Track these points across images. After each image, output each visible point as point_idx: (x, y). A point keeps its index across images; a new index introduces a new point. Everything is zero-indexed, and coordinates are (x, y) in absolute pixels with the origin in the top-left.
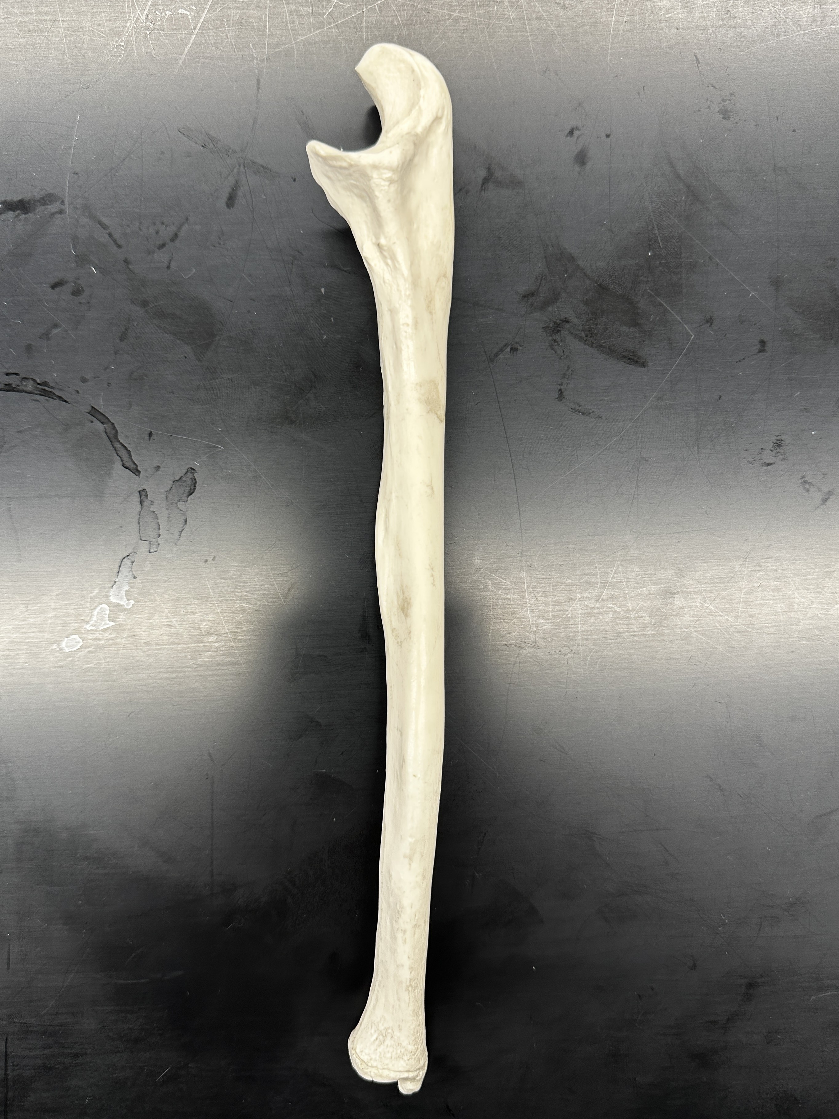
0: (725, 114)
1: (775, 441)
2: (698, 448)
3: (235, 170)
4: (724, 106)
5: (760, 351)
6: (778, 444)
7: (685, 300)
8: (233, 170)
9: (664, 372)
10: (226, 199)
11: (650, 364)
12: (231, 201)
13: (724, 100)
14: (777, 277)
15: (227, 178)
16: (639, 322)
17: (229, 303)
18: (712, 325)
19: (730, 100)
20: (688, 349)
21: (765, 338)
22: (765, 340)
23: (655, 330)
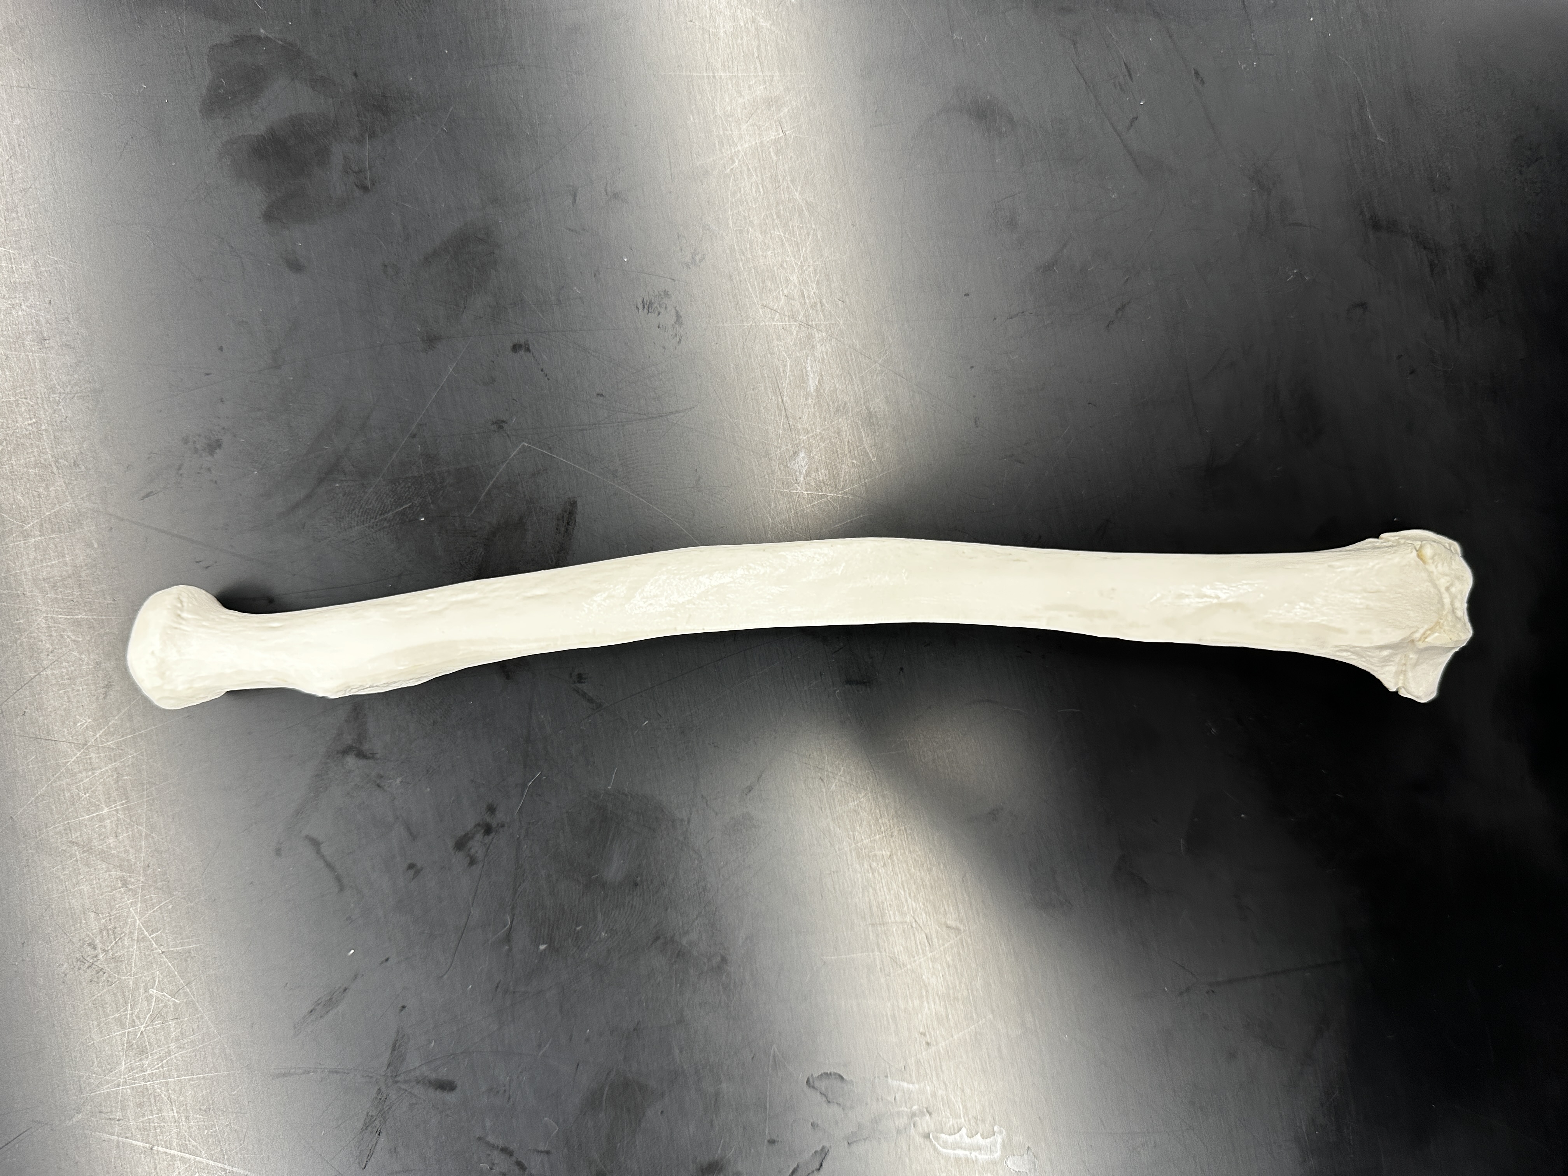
0: (214, 446)
1: (645, 310)
2: (672, 413)
3: (403, 1086)
4: (204, 450)
5: (528, 350)
6: (648, 306)
7: (477, 462)
8: (403, 1089)
9: (578, 475)
10: (446, 1092)
11: (570, 495)
12: (446, 1086)
13: (196, 451)
14: (423, 341)
15: (415, 1096)
16: (517, 519)
17: (581, 1067)
18: (505, 420)
19: (194, 442)
20: (541, 447)
21: (509, 345)
22: (512, 345)
23: (525, 496)
